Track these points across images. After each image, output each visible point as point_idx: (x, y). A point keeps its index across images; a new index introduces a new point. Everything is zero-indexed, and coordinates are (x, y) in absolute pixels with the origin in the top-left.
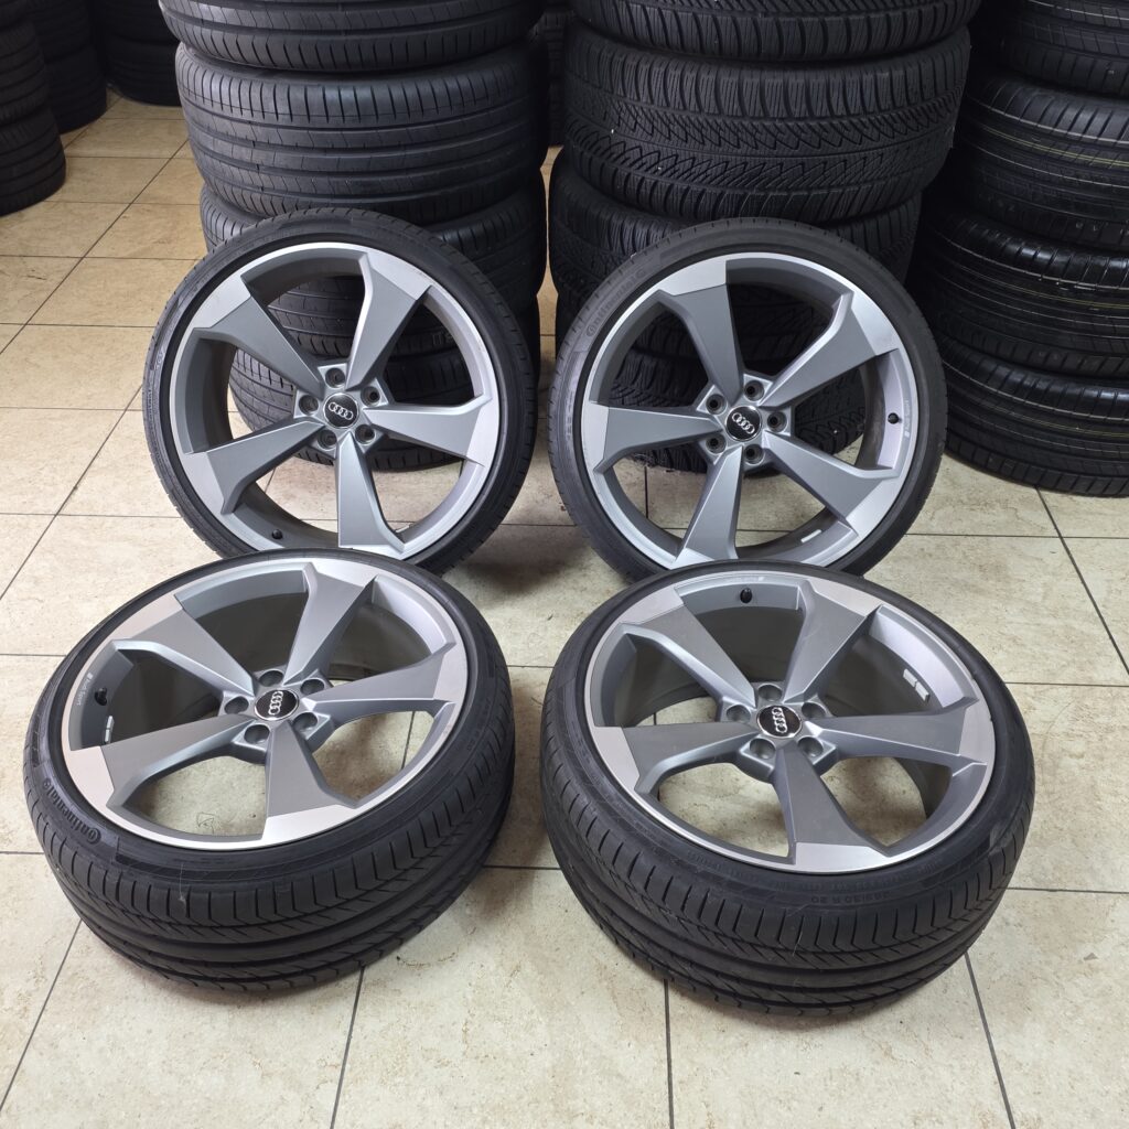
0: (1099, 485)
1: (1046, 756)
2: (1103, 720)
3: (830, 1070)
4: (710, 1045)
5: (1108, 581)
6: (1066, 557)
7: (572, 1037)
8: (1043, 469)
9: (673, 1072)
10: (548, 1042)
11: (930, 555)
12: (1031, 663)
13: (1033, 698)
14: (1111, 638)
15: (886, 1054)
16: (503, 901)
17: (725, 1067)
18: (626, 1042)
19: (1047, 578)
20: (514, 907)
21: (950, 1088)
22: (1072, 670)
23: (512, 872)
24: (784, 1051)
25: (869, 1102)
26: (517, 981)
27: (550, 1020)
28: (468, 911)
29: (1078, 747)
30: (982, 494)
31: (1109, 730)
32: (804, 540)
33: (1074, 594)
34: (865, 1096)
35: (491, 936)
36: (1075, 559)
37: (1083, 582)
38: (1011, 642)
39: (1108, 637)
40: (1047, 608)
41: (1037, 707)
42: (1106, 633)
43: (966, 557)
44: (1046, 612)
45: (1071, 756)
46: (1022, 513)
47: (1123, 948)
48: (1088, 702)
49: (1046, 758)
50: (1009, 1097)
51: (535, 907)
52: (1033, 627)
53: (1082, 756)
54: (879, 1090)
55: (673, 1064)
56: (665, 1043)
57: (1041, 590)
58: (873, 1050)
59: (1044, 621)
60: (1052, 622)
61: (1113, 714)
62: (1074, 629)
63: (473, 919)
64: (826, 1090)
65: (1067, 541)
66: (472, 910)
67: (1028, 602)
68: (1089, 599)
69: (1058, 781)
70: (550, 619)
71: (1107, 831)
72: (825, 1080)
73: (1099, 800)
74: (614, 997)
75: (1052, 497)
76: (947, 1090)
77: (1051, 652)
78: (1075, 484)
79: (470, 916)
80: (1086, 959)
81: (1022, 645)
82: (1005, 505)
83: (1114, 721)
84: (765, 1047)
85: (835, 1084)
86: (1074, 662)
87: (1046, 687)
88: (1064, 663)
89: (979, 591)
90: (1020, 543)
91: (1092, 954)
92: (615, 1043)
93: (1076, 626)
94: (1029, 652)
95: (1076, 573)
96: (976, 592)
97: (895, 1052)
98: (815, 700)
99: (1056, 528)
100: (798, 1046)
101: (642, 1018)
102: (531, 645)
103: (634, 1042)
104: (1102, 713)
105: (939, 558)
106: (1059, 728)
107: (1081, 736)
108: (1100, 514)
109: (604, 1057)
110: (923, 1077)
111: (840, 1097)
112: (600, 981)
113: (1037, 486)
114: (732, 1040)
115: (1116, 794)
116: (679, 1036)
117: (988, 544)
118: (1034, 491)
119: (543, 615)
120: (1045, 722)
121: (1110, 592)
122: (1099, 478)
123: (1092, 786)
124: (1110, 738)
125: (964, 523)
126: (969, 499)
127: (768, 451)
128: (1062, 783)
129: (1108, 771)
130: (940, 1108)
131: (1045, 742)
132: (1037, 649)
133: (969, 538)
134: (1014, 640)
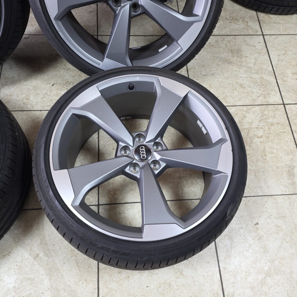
0: (281, 10)
1: (248, 138)
2: (270, 120)
3: (160, 283)
4: (115, 279)
5: (278, 55)
6: (264, 45)
7: (59, 283)
8: (260, 3)
9: (100, 293)
10: (50, 287)
11: (213, 46)
12: (247, 96)
13: (246, 112)
14: (277, 82)
15: (181, 274)
16: (31, 225)
17: (120, 288)
18: (81, 282)
19: (256, 55)
20: (36, 227)
21: (203, 285)
22: (261, 98)
23: (36, 211)
24: (143, 278)
25: (173, 295)
26: (37, 261)
27: (51, 277)
28: (16, 232)
29: (260, 133)
30: (235, 14)
31: (272, 124)
32: (160, 50)
33: (266, 62)
34: (172, 292)
35: (26, 242)
36: (267, 46)
37: (269, 57)
38: (240, 87)
39: (276, 82)
40: (255, 70)
41: (247, 116)
42: (275, 80)
43: (226, 46)
44: (254, 72)
45: (257, 137)
46: (249, 24)
47: (268, 219)
48: (266, 113)
49: (248, 139)
50: (224, 286)
51: (45, 227)
52: (249, 79)
53: (261, 137)
54: (178, 289)
55: (100, 289)
56: (97, 281)
57: (253, 61)
58: (176, 273)
59: (253, 76)
60: (256, 76)
61: (274, 117)
62: (264, 79)
63: (18, 235)
64: (158, 292)
65: (265, 37)
66: (18, 231)
67: (248, 67)
68: (271, 64)
69: (251, 149)
70: (53, 85)
71: (267, 169)
72: (158, 288)
73: (266, 156)
74: (77, 263)
75: (262, 15)
76: (202, 286)
77: (255, 90)
78: (271, 10)
79: (17, 234)
80: (255, 225)
81: (244, 88)
82: (243, 19)
83: (275, 121)
84: (136, 277)
85: (161, 289)
86: (262, 94)
87: (251, 106)
88: (259, 95)
89: (230, 63)
90: (247, 38)
91: (257, 223)
92: (77, 284)
93: (265, 78)
94: (246, 91)
95: (267, 52)
96: (229, 63)
97: (184, 273)
98: (159, 140)
99: (262, 31)
100: (148, 275)
101: (88, 271)
102: (45, 99)
103: (85, 282)
104: (271, 117)
105: (216, 47)
106: (254, 125)
107: (262, 128)
108: (279, 23)
109: (72, 290)
110: (194, 282)
111: (163, 294)
112: (72, 257)
113: (257, 10)
114: (123, 276)
115: (272, 153)
116: (103, 277)
117: (235, 39)
118: (255, 13)
119: (50, 84)
120: (249, 123)
121: (278, 61)
122: (281, 7)
123: (264, 150)
124: (272, 128)
125: (227, 30)
126: (230, 17)
127: (142, 6)
128: (253, 150)
129: (270, 143)
130: (199, 293)
131: (248, 132)
132: (249, 89)
133: (228, 36)
134: (241, 85)
